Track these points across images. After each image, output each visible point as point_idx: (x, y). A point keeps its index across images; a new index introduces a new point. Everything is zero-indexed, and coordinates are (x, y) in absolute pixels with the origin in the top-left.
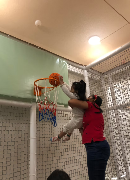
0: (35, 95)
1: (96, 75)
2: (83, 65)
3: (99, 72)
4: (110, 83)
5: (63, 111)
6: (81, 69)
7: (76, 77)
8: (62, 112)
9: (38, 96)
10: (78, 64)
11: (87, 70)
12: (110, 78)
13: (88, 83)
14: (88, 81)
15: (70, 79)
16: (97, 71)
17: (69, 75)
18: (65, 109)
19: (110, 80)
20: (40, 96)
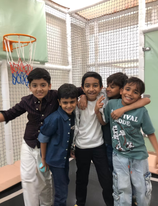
0: (5, 51)
1: (81, 22)
2: (65, 8)
3: (84, 18)
6: (63, 12)
7: (56, 21)
9: (9, 51)
10: (59, 5)
11: (70, 14)
15: (48, 24)
16: (82, 17)
17: (47, 18)
20: (12, 52)
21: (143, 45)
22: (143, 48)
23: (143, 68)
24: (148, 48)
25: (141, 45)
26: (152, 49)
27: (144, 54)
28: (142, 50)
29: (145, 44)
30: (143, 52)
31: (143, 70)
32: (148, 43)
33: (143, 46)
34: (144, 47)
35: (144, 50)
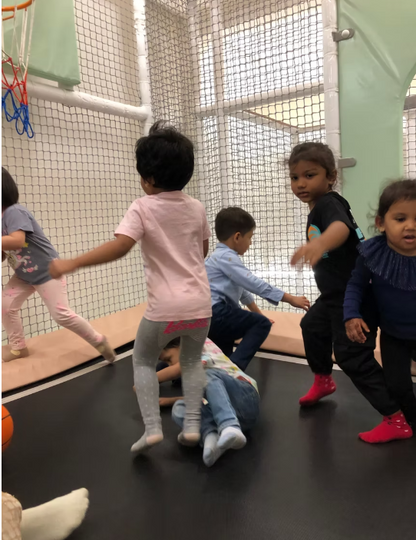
4: (216, 28)
5: (57, 100)
8: (54, 105)
12: (215, 12)
13: (144, 17)
14: (143, 10)
18: (61, 93)
19: (215, 19)
21: (335, 26)
22: (333, 33)
23: (336, 89)
24: (346, 31)
25: (327, 26)
26: (356, 33)
27: (338, 50)
28: (332, 39)
29: (338, 23)
30: (333, 44)
31: (336, 94)
32: (348, 19)
33: (333, 28)
34: (335, 30)
35: (338, 38)
